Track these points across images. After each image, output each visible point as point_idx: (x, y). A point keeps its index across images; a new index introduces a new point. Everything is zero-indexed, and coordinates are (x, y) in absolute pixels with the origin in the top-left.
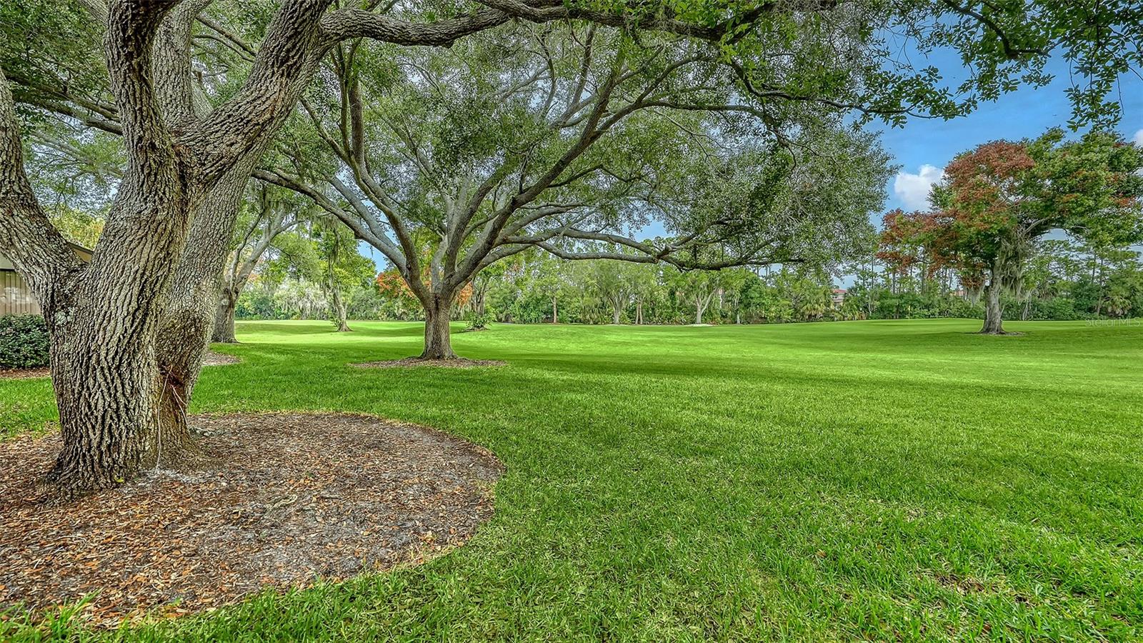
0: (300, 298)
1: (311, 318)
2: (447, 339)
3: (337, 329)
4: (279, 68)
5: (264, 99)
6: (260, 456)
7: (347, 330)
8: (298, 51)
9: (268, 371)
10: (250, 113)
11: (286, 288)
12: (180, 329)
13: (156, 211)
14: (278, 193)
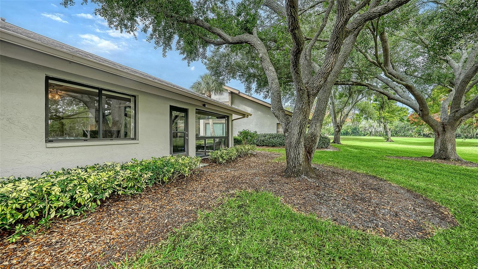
0: (370, 128)
1: (375, 136)
2: (454, 149)
3: (386, 141)
4: (333, 52)
5: (329, 64)
6: (331, 180)
7: (392, 141)
8: (339, 43)
9: (348, 155)
10: (325, 70)
11: (363, 123)
12: (311, 137)
13: (302, 106)
14: (355, 88)
